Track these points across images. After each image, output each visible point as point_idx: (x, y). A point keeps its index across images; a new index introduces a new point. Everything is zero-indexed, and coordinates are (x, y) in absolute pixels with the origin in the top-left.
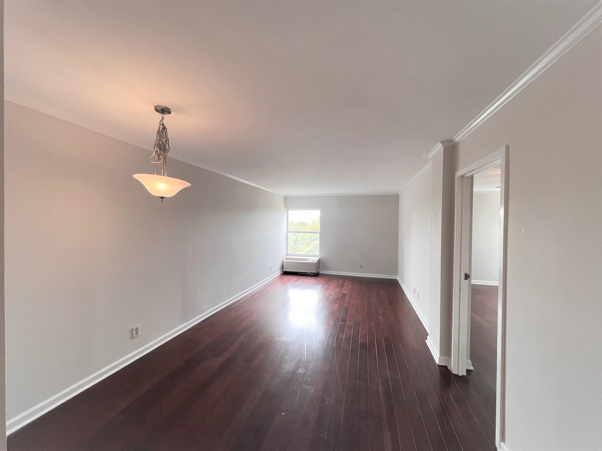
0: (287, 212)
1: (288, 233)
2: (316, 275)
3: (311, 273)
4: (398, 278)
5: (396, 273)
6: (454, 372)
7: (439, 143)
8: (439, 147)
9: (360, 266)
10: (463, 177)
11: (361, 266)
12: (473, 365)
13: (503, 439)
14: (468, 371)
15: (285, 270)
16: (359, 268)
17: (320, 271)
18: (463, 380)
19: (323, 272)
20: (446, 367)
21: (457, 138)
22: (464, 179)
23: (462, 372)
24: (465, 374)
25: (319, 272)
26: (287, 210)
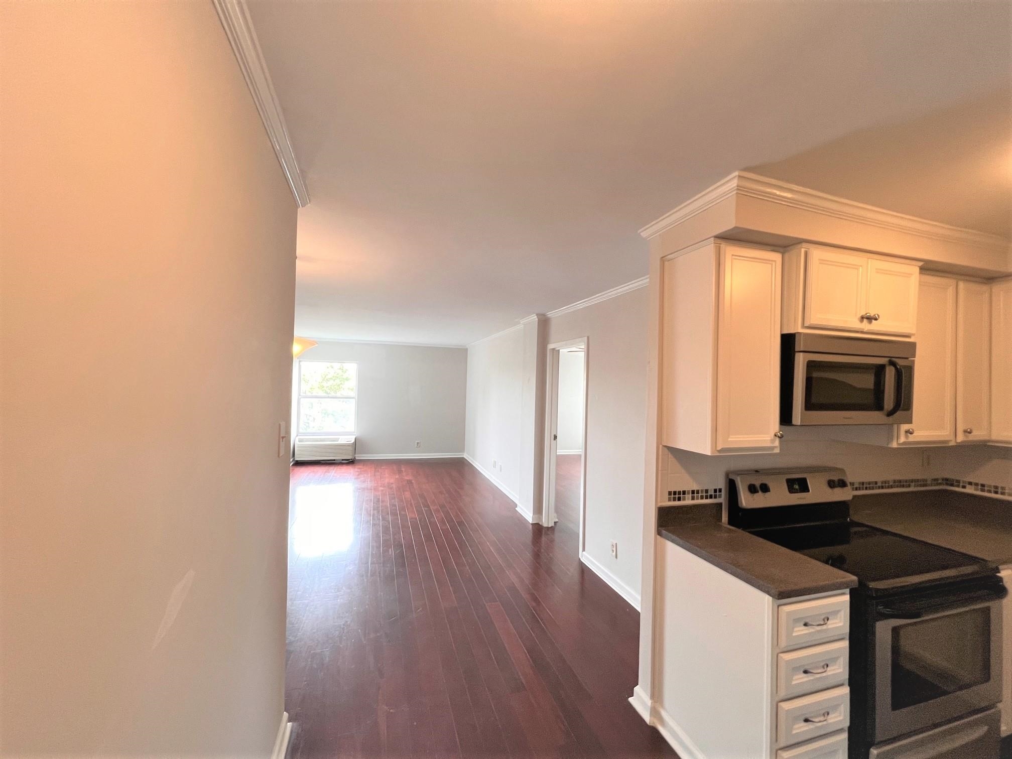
0: (299, 364)
1: (300, 399)
2: (351, 462)
3: (343, 460)
4: (466, 456)
5: (462, 450)
6: (545, 525)
7: (535, 315)
8: (534, 318)
9: (416, 444)
10: (553, 349)
11: (418, 443)
12: (558, 518)
13: (584, 550)
14: (555, 523)
15: (297, 459)
16: (416, 446)
17: (356, 455)
18: (551, 529)
19: (361, 457)
20: (538, 524)
21: (550, 314)
22: (554, 351)
23: (551, 524)
24: (553, 525)
25: (355, 458)
26: (300, 361)
